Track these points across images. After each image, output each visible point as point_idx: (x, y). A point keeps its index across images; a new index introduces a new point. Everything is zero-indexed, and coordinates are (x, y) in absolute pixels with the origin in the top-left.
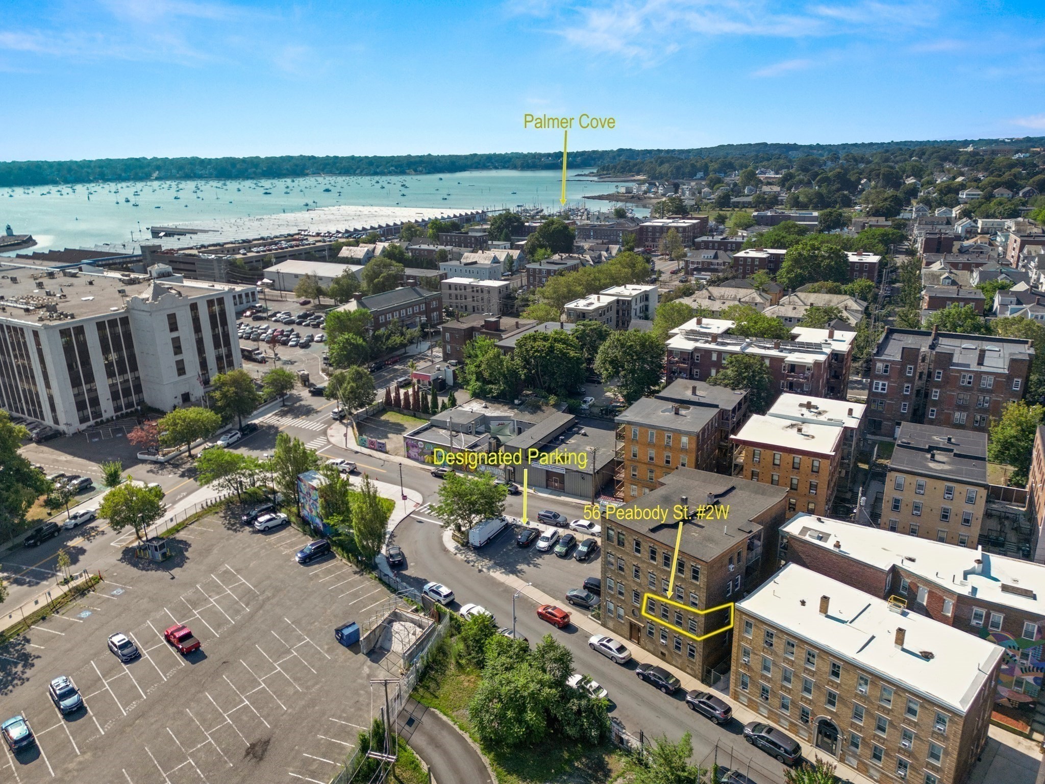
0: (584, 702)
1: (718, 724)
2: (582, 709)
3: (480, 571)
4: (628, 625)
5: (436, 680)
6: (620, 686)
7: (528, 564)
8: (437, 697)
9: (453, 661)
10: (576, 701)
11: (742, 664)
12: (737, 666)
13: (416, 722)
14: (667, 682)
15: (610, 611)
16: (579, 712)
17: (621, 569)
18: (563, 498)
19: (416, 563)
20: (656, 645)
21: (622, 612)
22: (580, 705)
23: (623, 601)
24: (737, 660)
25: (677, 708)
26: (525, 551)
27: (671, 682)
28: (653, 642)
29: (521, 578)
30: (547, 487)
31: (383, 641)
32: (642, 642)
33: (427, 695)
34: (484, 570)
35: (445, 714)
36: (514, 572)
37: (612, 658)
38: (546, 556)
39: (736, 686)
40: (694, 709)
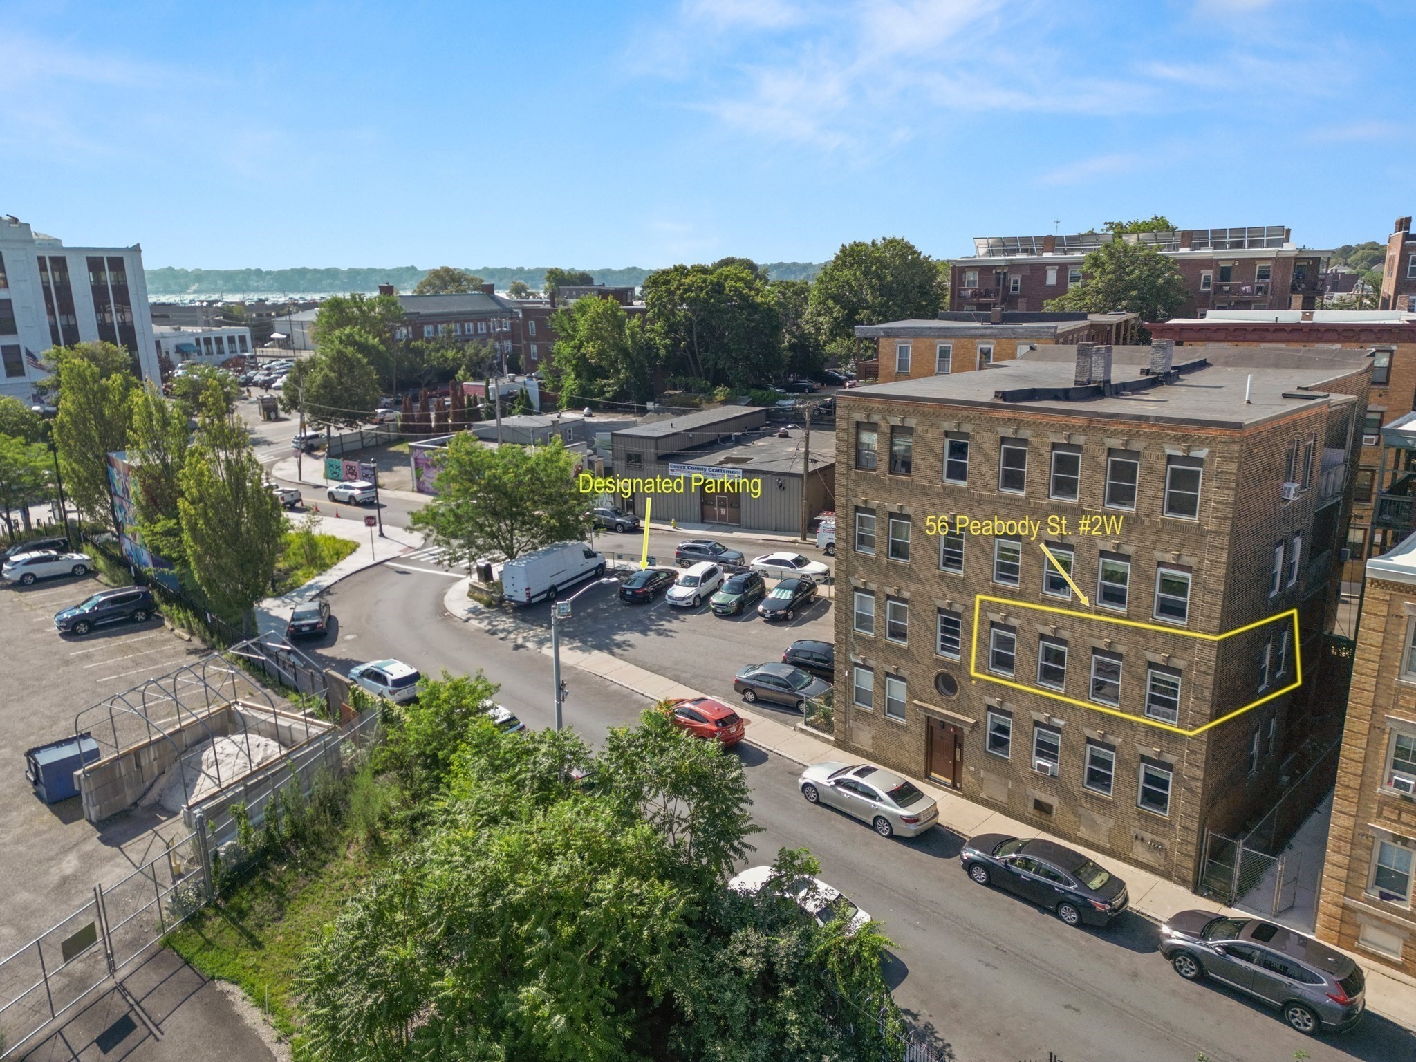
0: (785, 942)
1: (1320, 1033)
2: (782, 969)
3: (517, 647)
4: (919, 730)
5: (280, 893)
6: (912, 903)
7: (644, 632)
8: (258, 945)
9: (361, 836)
10: (753, 936)
11: (1385, 802)
12: (1361, 813)
13: (140, 1031)
14: (1083, 885)
15: (861, 695)
16: (768, 982)
17: (898, 550)
18: (736, 535)
19: (360, 636)
20: (1018, 781)
21: (899, 691)
22: (767, 954)
23: (906, 653)
24: (1364, 788)
25: (1135, 975)
26: (639, 610)
27: (1096, 883)
28: (1006, 771)
29: (621, 657)
30: (702, 522)
31: (171, 787)
32: (967, 778)
33: (231, 937)
34: (529, 645)
35: (261, 1003)
36: (605, 645)
37: (877, 823)
38: (691, 618)
39: (1350, 888)
40: (1202, 978)
